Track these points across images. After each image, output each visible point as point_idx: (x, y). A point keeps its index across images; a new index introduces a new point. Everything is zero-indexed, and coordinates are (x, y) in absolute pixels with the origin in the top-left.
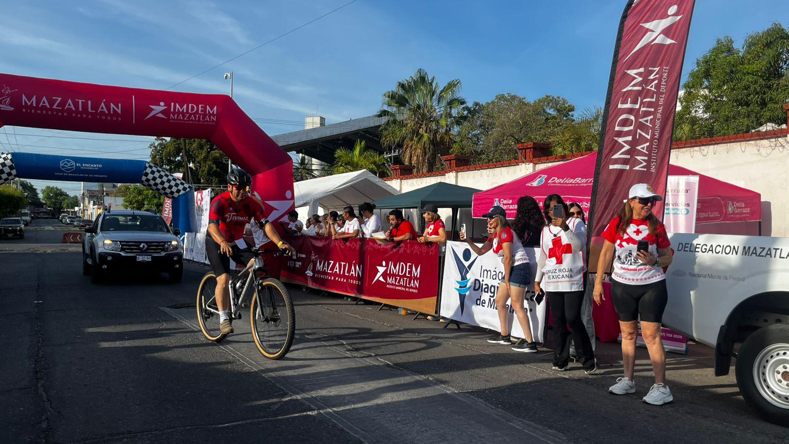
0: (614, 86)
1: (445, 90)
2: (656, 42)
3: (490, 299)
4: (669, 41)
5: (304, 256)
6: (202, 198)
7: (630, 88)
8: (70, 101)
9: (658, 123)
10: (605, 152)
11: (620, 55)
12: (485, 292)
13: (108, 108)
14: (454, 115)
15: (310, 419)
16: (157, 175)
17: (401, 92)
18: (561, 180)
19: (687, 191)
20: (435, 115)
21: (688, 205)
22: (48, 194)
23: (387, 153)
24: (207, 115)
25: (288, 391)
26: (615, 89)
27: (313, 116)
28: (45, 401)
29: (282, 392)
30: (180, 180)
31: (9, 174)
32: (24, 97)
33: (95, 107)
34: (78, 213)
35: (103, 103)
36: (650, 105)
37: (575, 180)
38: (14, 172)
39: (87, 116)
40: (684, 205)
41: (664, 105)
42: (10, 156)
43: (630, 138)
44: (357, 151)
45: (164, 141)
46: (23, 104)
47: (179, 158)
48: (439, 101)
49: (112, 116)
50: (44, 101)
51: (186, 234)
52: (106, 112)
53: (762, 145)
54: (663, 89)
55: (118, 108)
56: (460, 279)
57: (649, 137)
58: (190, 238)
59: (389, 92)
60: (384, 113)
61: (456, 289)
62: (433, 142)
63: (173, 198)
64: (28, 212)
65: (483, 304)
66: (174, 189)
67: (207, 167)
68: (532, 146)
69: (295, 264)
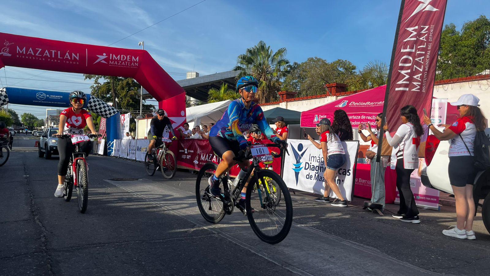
0: (399, 38)
1: (276, 54)
2: (425, 10)
3: (315, 175)
4: (435, 10)
5: (192, 151)
6: (124, 119)
7: (409, 39)
8: (47, 51)
9: (427, 61)
10: (393, 79)
11: (402, 19)
12: (312, 170)
13: (71, 56)
14: (281, 70)
15: (214, 238)
16: (97, 103)
17: (249, 55)
18: (357, 103)
19: (440, 108)
20: (270, 69)
21: (440, 117)
22: (25, 118)
24: (132, 62)
25: (196, 224)
26: (399, 40)
27: (191, 72)
28: (41, 227)
29: (192, 224)
30: (111, 106)
31: (4, 101)
32: (18, 48)
33: (63, 55)
34: (43, 130)
35: (67, 53)
36: (422, 49)
37: (367, 103)
38: (7, 99)
39: (57, 61)
40: (438, 117)
41: (431, 50)
42: (5, 90)
43: (409, 71)
44: (222, 91)
45: (99, 85)
46: (17, 52)
47: (109, 95)
48: (272, 61)
49: (73, 61)
50: (30, 51)
51: (115, 140)
52: (70, 59)
53: (482, 84)
54: (430, 39)
55: (77, 57)
56: (296, 162)
57: (421, 70)
58: (117, 143)
59: (242, 55)
60: (238, 68)
61: (293, 169)
62: (269, 86)
63: (107, 118)
64: (13, 128)
65: (311, 178)
66: (108, 112)
67: (126, 100)
68: (335, 85)
69: (186, 157)
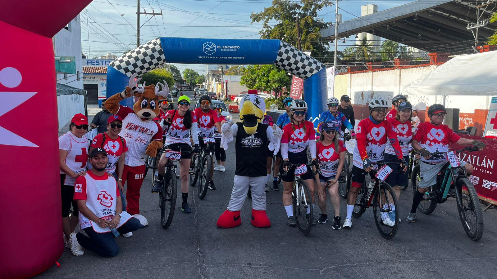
16: (291, 54)
22: (186, 74)
23: (470, 25)
31: (159, 59)
34: (205, 87)
38: (163, 57)
42: (159, 41)
45: (269, 28)
63: (306, 78)
64: (175, 87)
